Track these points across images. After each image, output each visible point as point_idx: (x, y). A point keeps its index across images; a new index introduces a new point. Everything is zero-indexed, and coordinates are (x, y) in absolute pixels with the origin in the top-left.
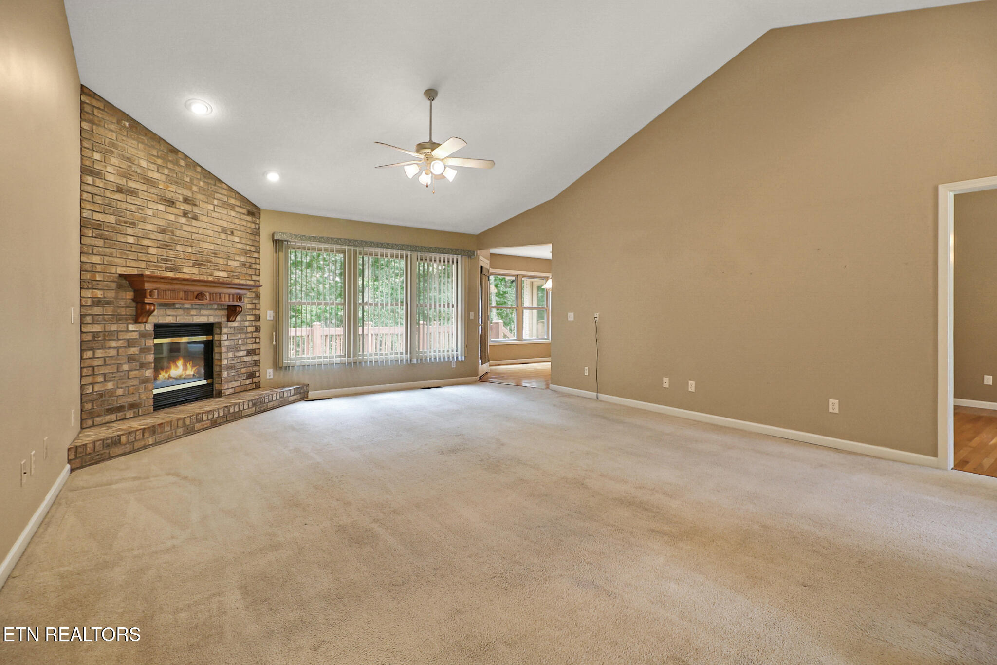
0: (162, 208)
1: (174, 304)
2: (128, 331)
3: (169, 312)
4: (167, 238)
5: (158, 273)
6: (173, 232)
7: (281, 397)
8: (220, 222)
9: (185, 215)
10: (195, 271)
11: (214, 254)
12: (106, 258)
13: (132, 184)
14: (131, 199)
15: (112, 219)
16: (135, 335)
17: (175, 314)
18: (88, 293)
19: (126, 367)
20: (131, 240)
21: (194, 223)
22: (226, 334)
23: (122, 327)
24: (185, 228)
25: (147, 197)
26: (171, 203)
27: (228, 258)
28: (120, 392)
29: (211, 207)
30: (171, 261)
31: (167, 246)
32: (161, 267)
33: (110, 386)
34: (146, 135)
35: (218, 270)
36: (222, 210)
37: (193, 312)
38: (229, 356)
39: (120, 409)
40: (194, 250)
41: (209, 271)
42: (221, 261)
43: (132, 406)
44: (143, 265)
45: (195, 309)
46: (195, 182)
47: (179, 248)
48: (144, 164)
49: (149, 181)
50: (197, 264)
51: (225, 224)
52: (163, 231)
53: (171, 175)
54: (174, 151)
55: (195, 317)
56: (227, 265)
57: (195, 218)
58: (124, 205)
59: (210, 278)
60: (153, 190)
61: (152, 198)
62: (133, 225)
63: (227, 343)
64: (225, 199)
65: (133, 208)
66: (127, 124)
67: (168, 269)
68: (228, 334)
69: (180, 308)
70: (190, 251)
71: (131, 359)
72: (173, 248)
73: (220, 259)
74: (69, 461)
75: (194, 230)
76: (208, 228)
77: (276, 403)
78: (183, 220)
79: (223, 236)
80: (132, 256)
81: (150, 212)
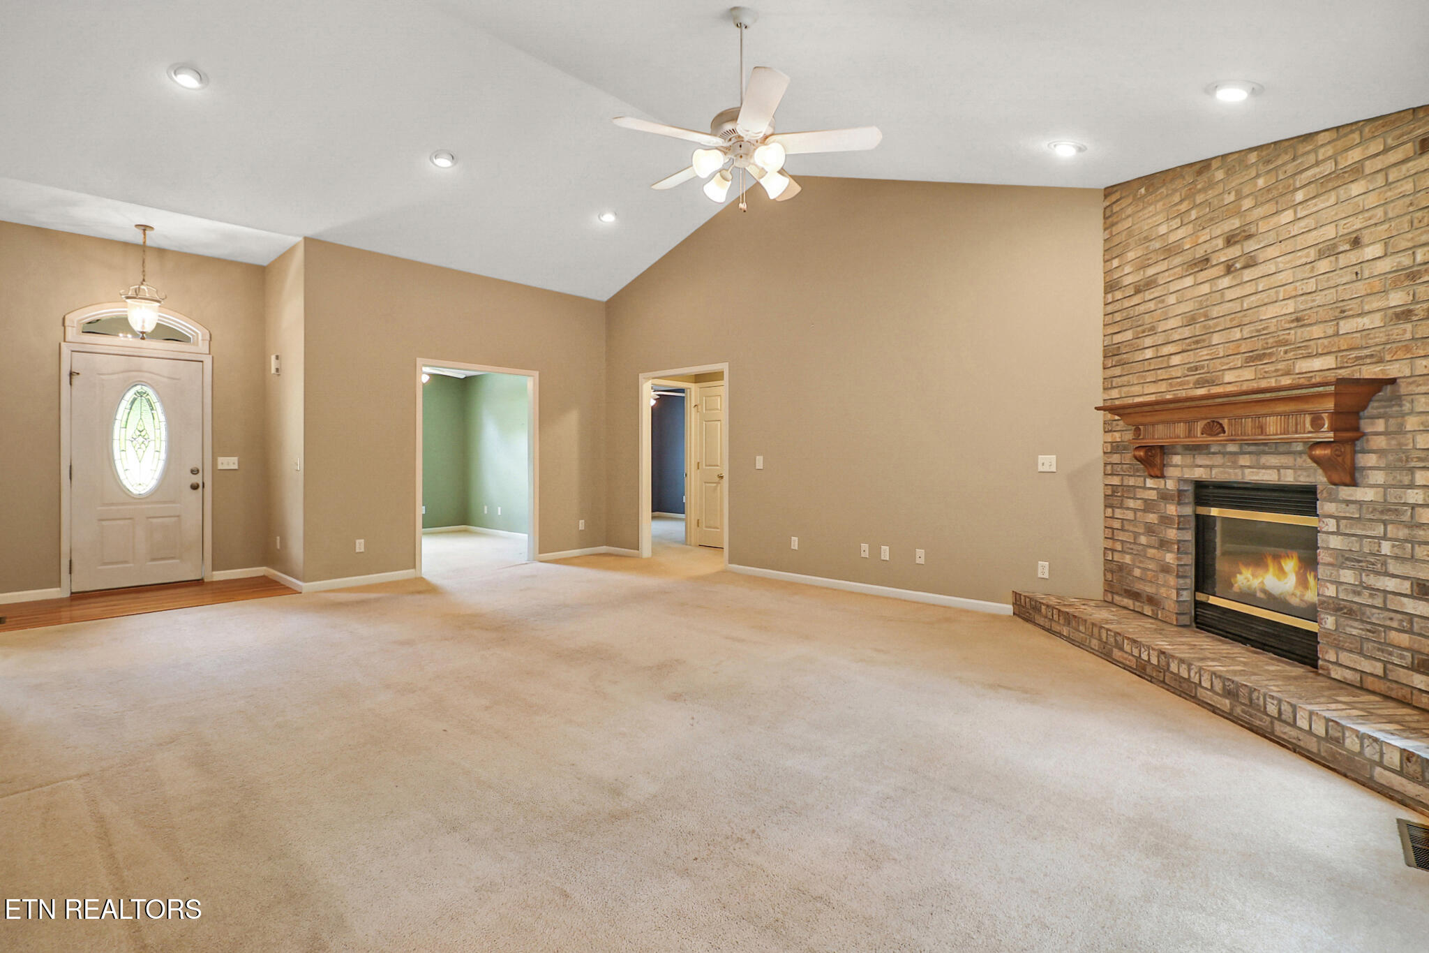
0: (1189, 281)
1: (1207, 446)
2: (1145, 488)
3: (1201, 460)
4: (1197, 329)
5: (1183, 394)
6: (1206, 315)
8: (1312, 238)
9: (1229, 269)
10: (1248, 374)
11: (1298, 320)
12: (1125, 389)
13: (1151, 271)
14: (1150, 294)
15: (1129, 335)
16: (1153, 495)
17: (1208, 463)
18: (1109, 438)
19: (1143, 540)
20: (1149, 354)
21: (1248, 274)
22: (1331, 516)
23: (1139, 482)
24: (1230, 295)
25: (1169, 276)
26: (1204, 262)
27: (1343, 315)
28: (1137, 572)
29: (1288, 216)
30: (1203, 367)
31: (1197, 342)
32: (1188, 383)
33: (1128, 559)
34: (1164, 182)
35: (1309, 356)
36: (1321, 204)
37: (1244, 460)
38: (1342, 580)
39: (1135, 596)
40: (1247, 332)
41: (1281, 366)
42: (1317, 331)
43: (1151, 600)
44: (1163, 387)
45: (1249, 453)
46: (1246, 191)
47: (1216, 339)
48: (1163, 229)
49: (1170, 251)
50: (1254, 358)
51: (1330, 232)
52: (1191, 321)
53: (1201, 214)
54: (1204, 166)
55: (1247, 471)
56: (1337, 334)
57: (1251, 263)
58: (1142, 308)
59: (1286, 381)
60: (1178, 260)
61: (1175, 274)
62: (1153, 331)
63: (1335, 542)
64: (1329, 167)
65: (1152, 305)
66: (1143, 190)
67: (1199, 384)
68: (1338, 519)
69: (1219, 453)
70: (1238, 336)
71: (1150, 530)
72: (1206, 344)
73: (1314, 328)
74: (1013, 604)
75: (1249, 289)
76: (1281, 266)
78: (1225, 282)
79: (1324, 266)
80: (1150, 377)
81: (1172, 299)
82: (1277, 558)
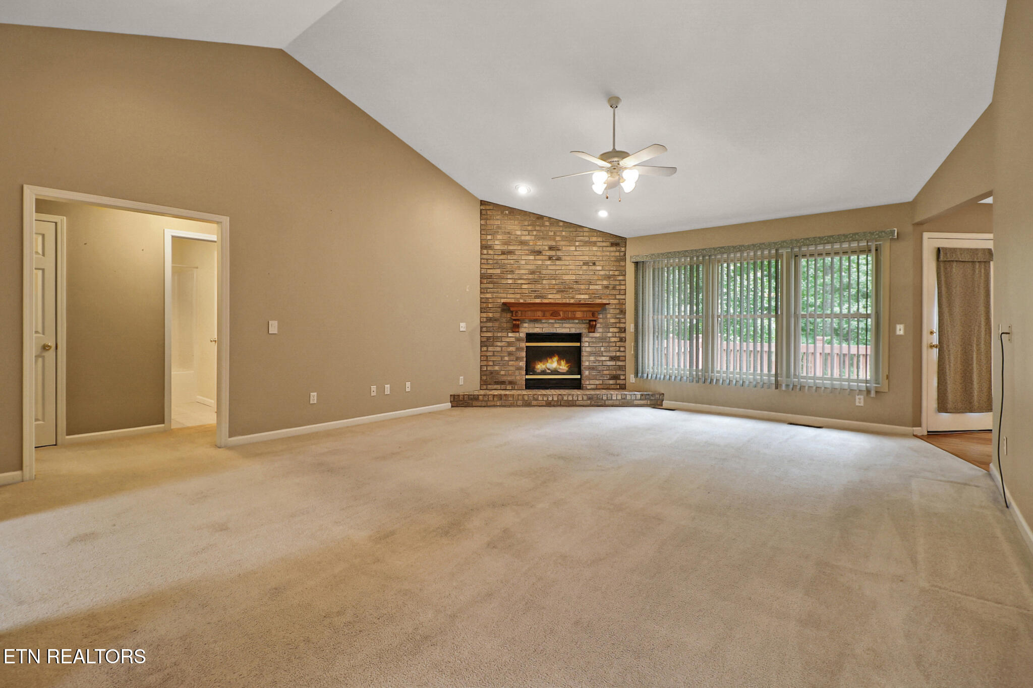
0: (532, 257)
1: (540, 320)
2: (508, 337)
3: (537, 325)
4: (536, 276)
5: (529, 301)
6: (540, 272)
7: (622, 399)
8: (581, 258)
9: (550, 258)
10: (558, 296)
11: (576, 282)
12: (495, 294)
13: (511, 248)
14: (511, 257)
15: (498, 271)
16: (513, 340)
17: (542, 326)
18: (484, 315)
19: (506, 358)
20: (510, 281)
21: (558, 262)
22: (587, 342)
23: (504, 334)
24: (550, 267)
25: (521, 253)
26: (539, 253)
27: (590, 284)
28: (503, 373)
29: (573, 248)
30: (539, 291)
31: (535, 282)
32: (531, 296)
33: (497, 368)
34: (520, 214)
35: (580, 294)
36: (584, 249)
37: (556, 325)
38: (591, 360)
39: (503, 383)
40: (557, 282)
41: (570, 295)
42: (583, 287)
43: (511, 383)
44: (518, 296)
45: (559, 323)
46: (558, 234)
47: (544, 282)
48: (519, 233)
49: (522, 243)
50: (559, 291)
51: (587, 258)
52: (533, 273)
53: (538, 234)
54: (540, 217)
55: (558, 329)
56: (589, 289)
57: (559, 259)
58: (506, 262)
59: (572, 301)
60: (526, 248)
61: (525, 253)
62: (512, 272)
63: (588, 349)
64: (587, 239)
65: (512, 262)
66: (507, 212)
67: (536, 297)
68: (589, 342)
69: (546, 323)
70: (554, 283)
71: (510, 354)
72: (540, 283)
73: (582, 286)
74: (451, 402)
75: (558, 268)
76: (571, 264)
77: (617, 403)
78: (549, 262)
79: (585, 268)
80: (511, 291)
81: (523, 262)
82: (551, 358)
